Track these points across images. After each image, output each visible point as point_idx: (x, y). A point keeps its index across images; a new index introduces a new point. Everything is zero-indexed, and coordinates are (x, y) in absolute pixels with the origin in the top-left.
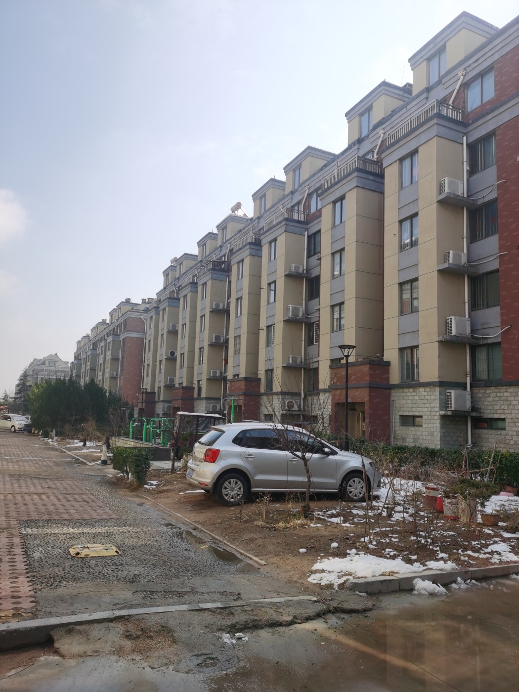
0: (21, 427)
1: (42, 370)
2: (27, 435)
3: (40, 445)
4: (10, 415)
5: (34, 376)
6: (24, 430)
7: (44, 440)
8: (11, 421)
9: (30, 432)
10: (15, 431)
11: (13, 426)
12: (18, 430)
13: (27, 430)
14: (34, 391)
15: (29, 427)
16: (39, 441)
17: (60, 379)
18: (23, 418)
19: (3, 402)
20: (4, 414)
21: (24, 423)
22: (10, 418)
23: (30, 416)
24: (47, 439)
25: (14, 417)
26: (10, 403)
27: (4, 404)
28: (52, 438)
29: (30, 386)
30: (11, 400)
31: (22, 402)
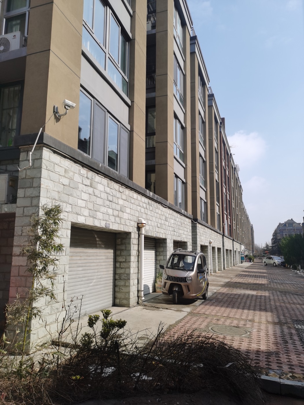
0: (279, 263)
1: (285, 229)
2: (283, 268)
3: (292, 274)
4: (272, 256)
5: (281, 233)
6: (281, 265)
7: (294, 271)
8: (273, 260)
9: (285, 266)
10: (276, 266)
11: (274, 263)
12: (277, 265)
13: (283, 265)
14: (283, 242)
15: (284, 263)
16: (292, 272)
17: (297, 234)
18: (279, 258)
19: (266, 249)
20: (268, 256)
21: (280, 261)
22: (272, 258)
23: (283, 257)
24: (296, 270)
25: (274, 258)
26: (270, 250)
27: (267, 250)
28: (299, 270)
29: (280, 239)
30: (270, 248)
31: (276, 249)
